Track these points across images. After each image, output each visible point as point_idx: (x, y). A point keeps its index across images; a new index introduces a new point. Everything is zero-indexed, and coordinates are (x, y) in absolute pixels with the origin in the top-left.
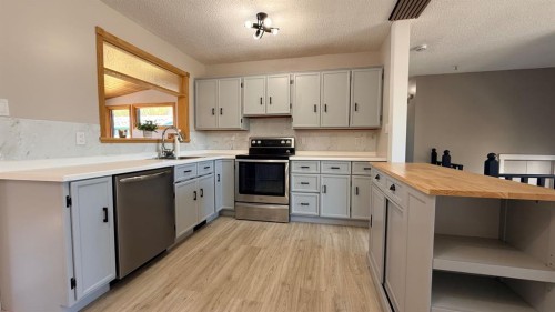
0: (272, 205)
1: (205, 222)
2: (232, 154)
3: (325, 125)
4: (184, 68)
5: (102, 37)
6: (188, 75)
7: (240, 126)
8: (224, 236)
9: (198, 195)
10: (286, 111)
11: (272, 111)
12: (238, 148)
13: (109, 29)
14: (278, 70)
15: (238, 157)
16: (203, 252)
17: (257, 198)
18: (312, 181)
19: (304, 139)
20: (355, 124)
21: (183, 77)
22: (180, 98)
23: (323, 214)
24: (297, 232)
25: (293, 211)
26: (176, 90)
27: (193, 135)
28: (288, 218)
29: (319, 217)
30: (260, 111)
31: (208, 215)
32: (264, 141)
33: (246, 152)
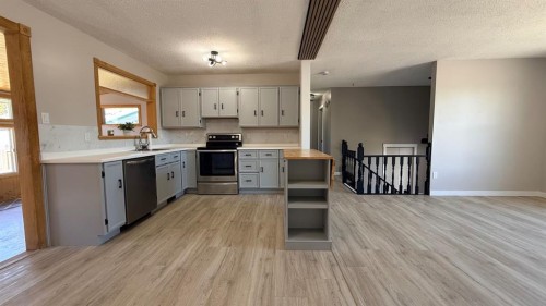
0: (226, 182)
1: (174, 197)
2: (194, 146)
3: (262, 125)
4: (152, 80)
5: (98, 64)
6: (155, 85)
7: (199, 125)
8: (192, 203)
9: (170, 176)
10: (234, 114)
11: (224, 114)
12: (197, 142)
13: (102, 58)
14: (227, 84)
15: (199, 149)
16: (177, 213)
17: (213, 178)
18: (253, 164)
19: (249, 135)
20: (283, 124)
21: (151, 87)
22: (148, 103)
23: (261, 187)
24: (243, 199)
25: (241, 186)
26: (145, 96)
27: (160, 132)
28: (238, 191)
29: (258, 189)
30: (214, 114)
31: (177, 191)
32: (219, 137)
33: (204, 145)
